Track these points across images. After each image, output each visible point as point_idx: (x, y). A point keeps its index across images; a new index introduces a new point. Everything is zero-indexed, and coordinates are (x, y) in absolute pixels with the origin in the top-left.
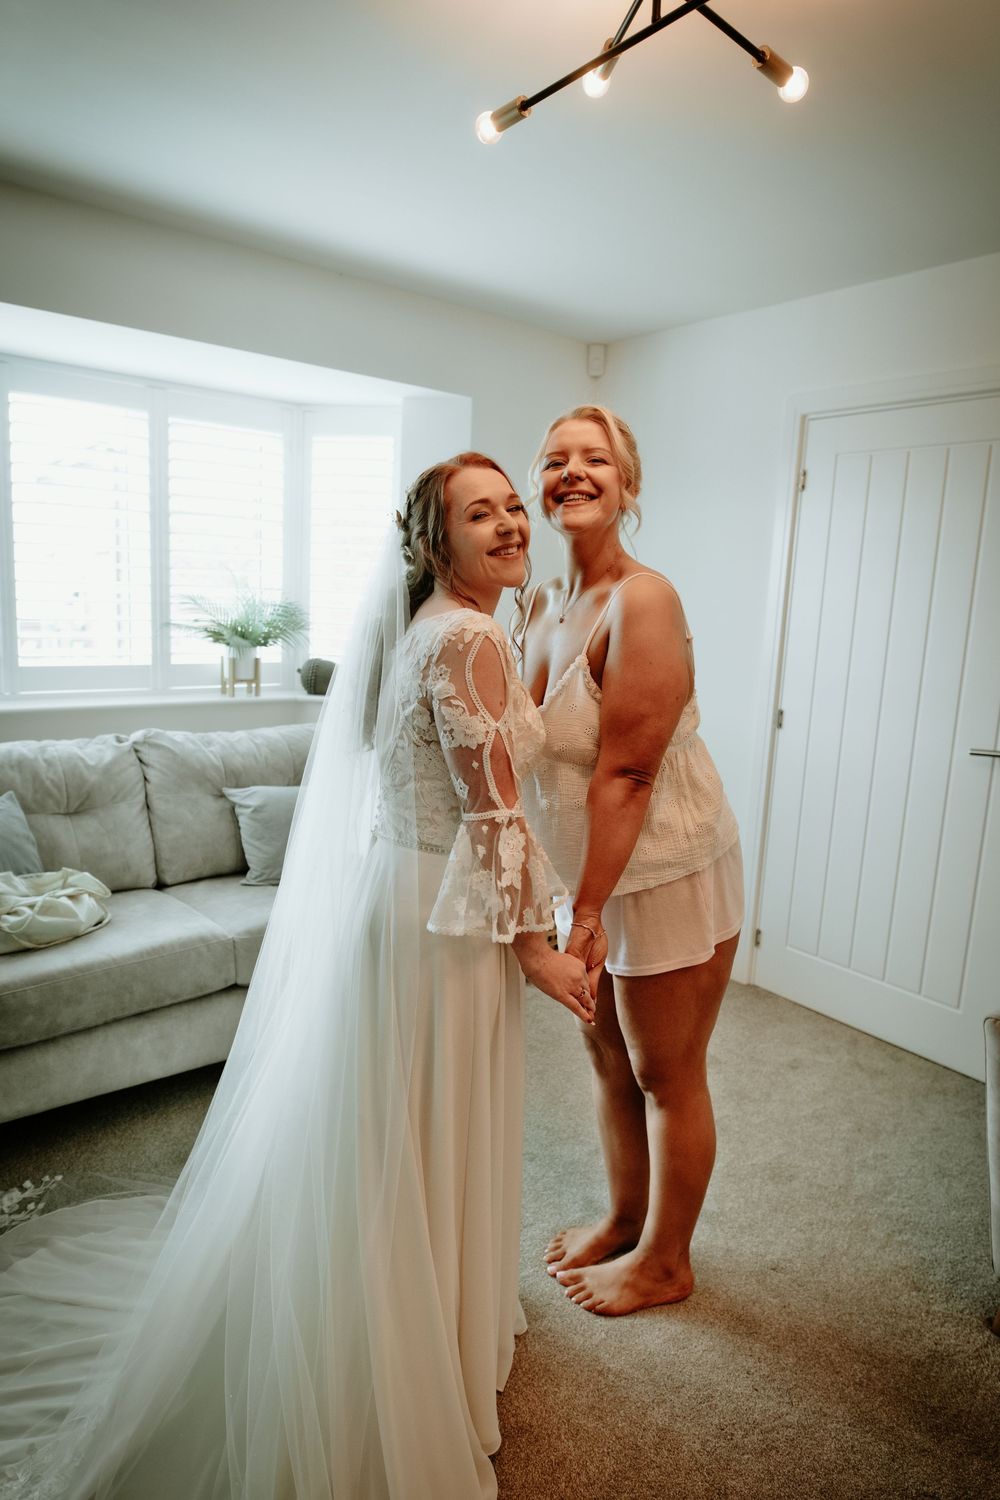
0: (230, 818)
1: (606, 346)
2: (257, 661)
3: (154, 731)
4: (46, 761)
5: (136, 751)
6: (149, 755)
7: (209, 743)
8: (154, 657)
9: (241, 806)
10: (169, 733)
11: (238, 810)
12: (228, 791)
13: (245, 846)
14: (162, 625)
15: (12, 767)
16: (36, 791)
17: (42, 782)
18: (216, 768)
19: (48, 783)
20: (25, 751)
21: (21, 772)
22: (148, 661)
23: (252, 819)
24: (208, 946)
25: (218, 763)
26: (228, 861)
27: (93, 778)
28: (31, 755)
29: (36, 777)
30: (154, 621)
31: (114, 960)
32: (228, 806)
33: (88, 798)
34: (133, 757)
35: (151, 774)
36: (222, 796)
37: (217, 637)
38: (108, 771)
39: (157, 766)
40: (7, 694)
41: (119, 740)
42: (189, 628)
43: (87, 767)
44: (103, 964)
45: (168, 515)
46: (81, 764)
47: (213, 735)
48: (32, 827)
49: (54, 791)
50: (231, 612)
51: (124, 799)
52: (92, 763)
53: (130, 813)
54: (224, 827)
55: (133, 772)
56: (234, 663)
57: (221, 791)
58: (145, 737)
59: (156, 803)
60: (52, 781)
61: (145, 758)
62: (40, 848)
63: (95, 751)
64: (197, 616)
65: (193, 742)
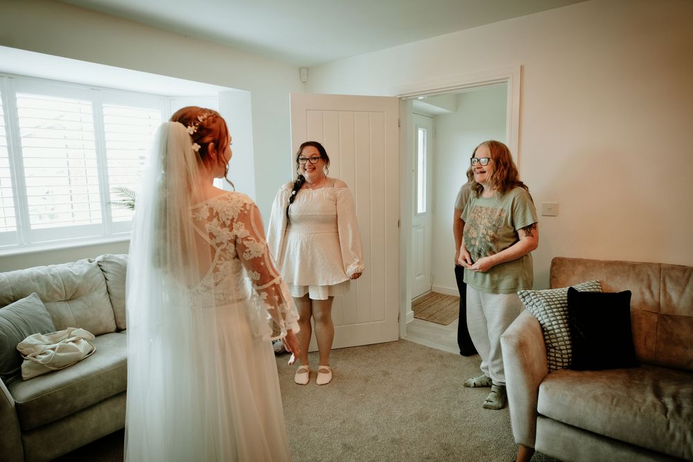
1: (308, 69)
3: (108, 255)
4: (52, 275)
5: (99, 266)
6: (106, 267)
8: (103, 219)
10: (116, 256)
14: (107, 204)
15: (34, 280)
16: (48, 291)
17: (51, 286)
19: (54, 286)
20: (40, 271)
21: (38, 282)
22: (100, 222)
27: (78, 281)
28: (43, 273)
29: (47, 284)
30: (102, 202)
31: (102, 370)
33: (76, 292)
34: (98, 268)
35: (109, 276)
38: (86, 277)
39: (111, 272)
40: (25, 244)
41: (90, 262)
42: (122, 204)
43: (75, 276)
44: (96, 372)
46: (71, 275)
48: (48, 310)
49: (58, 289)
51: (96, 290)
52: (77, 274)
53: (100, 296)
55: (100, 276)
58: (104, 258)
59: (113, 290)
60: (57, 285)
61: (105, 269)
62: (53, 319)
63: (79, 267)
64: (123, 198)
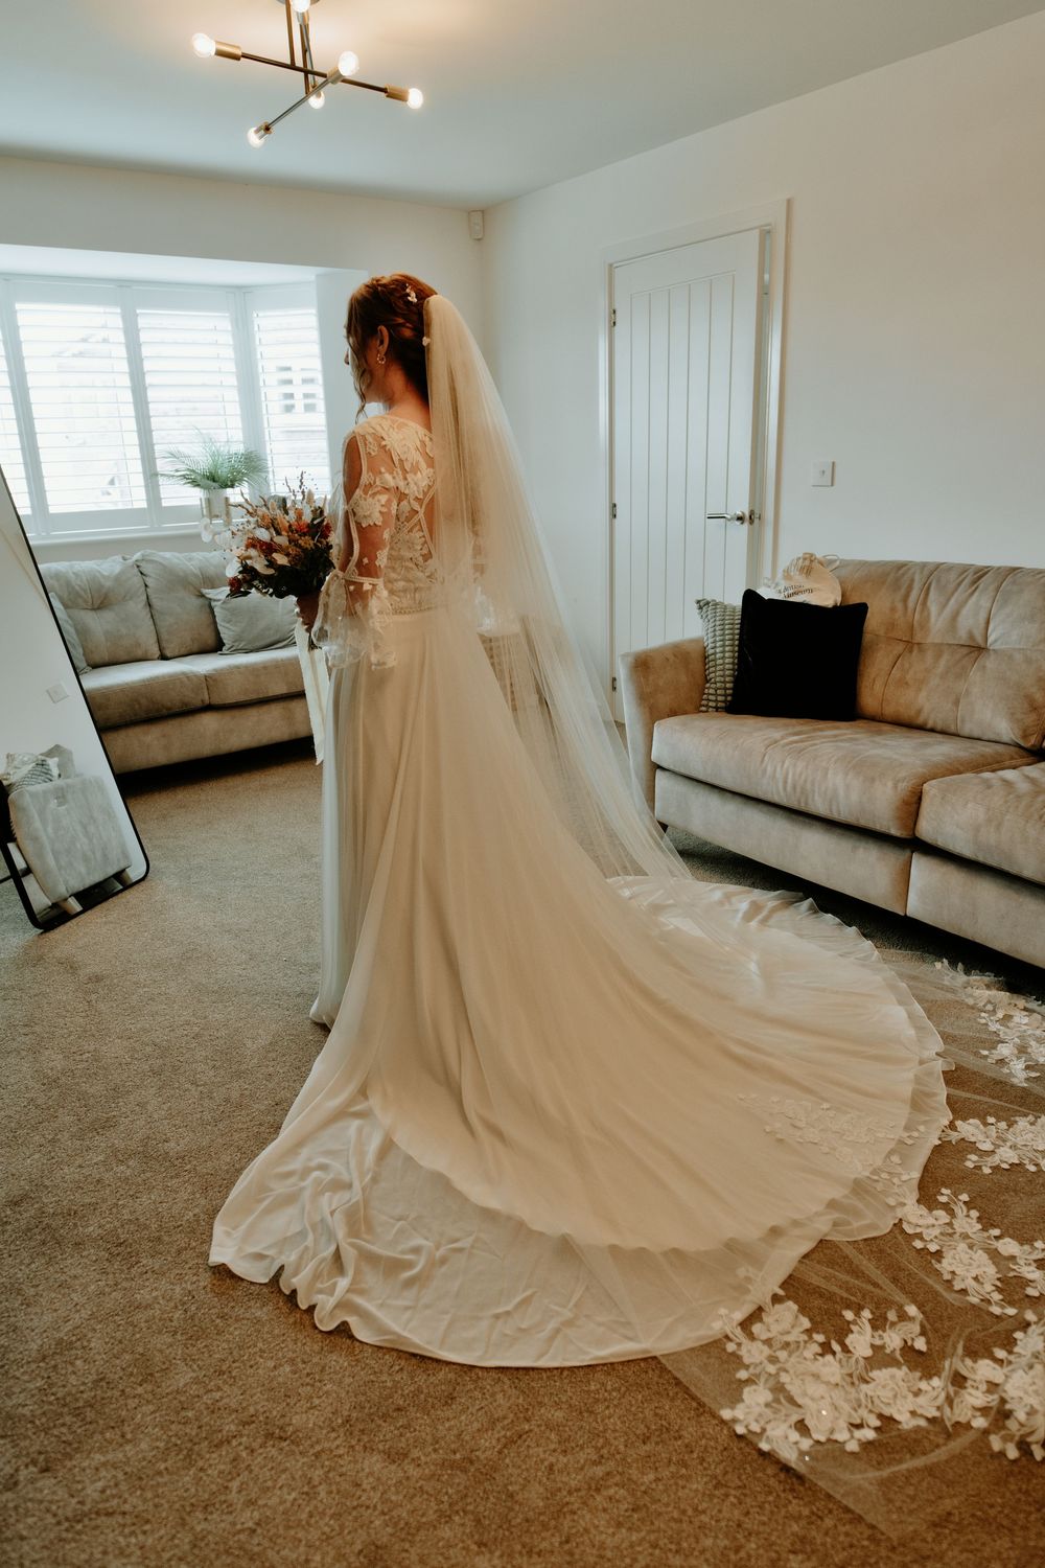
0: (208, 610)
1: (483, 211)
2: (227, 499)
3: (149, 551)
4: (74, 573)
5: (138, 567)
6: (146, 568)
7: (190, 559)
8: (148, 500)
9: (215, 600)
10: (161, 553)
11: (213, 604)
12: (204, 591)
13: (219, 628)
14: (151, 476)
15: (51, 578)
16: (70, 593)
17: (73, 588)
18: (196, 576)
19: (77, 588)
20: (59, 568)
21: (58, 581)
22: (144, 505)
23: (222, 608)
24: (188, 677)
25: (197, 572)
26: (211, 641)
27: (108, 584)
28: (63, 570)
29: (68, 584)
30: (144, 473)
31: (127, 684)
32: (207, 602)
33: (105, 598)
34: (136, 570)
35: (149, 581)
36: (202, 596)
37: (195, 483)
38: (117, 579)
39: (153, 575)
40: (43, 534)
41: (125, 559)
42: (172, 476)
43: (103, 576)
44: (119, 685)
45: (145, 389)
46: (97, 574)
47: (194, 554)
48: (69, 617)
49: (82, 593)
50: (203, 464)
51: (131, 598)
52: (105, 574)
53: (137, 607)
54: (205, 617)
55: (137, 580)
56: (209, 501)
57: (200, 592)
58: (143, 555)
59: (154, 601)
60: (79, 586)
61: (143, 570)
62: (77, 630)
63: (109, 567)
64: (178, 467)
65: (178, 558)
